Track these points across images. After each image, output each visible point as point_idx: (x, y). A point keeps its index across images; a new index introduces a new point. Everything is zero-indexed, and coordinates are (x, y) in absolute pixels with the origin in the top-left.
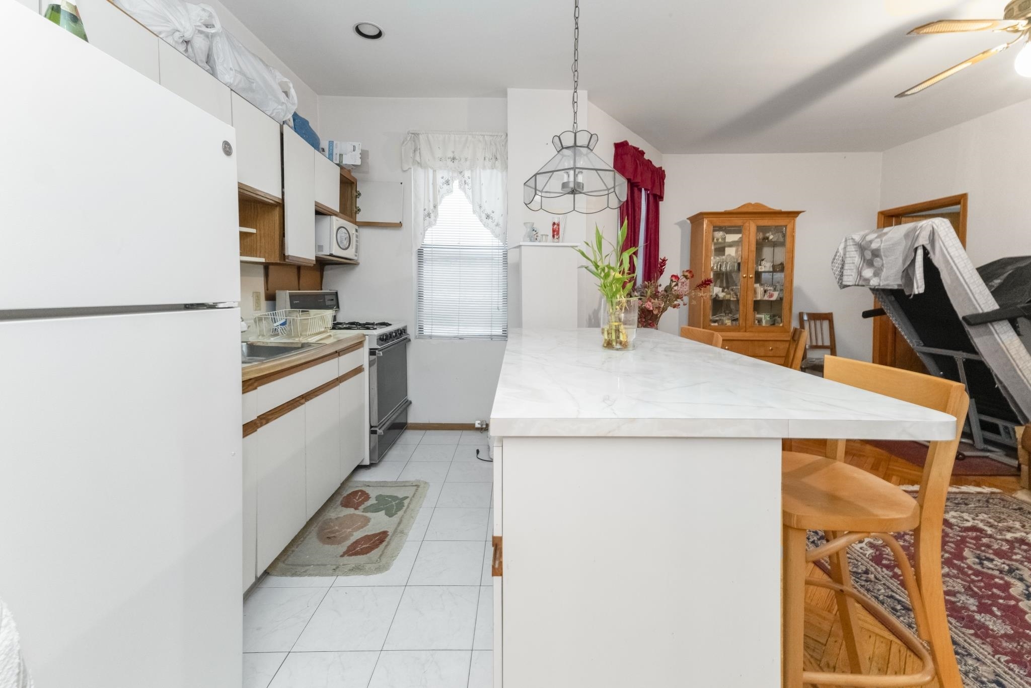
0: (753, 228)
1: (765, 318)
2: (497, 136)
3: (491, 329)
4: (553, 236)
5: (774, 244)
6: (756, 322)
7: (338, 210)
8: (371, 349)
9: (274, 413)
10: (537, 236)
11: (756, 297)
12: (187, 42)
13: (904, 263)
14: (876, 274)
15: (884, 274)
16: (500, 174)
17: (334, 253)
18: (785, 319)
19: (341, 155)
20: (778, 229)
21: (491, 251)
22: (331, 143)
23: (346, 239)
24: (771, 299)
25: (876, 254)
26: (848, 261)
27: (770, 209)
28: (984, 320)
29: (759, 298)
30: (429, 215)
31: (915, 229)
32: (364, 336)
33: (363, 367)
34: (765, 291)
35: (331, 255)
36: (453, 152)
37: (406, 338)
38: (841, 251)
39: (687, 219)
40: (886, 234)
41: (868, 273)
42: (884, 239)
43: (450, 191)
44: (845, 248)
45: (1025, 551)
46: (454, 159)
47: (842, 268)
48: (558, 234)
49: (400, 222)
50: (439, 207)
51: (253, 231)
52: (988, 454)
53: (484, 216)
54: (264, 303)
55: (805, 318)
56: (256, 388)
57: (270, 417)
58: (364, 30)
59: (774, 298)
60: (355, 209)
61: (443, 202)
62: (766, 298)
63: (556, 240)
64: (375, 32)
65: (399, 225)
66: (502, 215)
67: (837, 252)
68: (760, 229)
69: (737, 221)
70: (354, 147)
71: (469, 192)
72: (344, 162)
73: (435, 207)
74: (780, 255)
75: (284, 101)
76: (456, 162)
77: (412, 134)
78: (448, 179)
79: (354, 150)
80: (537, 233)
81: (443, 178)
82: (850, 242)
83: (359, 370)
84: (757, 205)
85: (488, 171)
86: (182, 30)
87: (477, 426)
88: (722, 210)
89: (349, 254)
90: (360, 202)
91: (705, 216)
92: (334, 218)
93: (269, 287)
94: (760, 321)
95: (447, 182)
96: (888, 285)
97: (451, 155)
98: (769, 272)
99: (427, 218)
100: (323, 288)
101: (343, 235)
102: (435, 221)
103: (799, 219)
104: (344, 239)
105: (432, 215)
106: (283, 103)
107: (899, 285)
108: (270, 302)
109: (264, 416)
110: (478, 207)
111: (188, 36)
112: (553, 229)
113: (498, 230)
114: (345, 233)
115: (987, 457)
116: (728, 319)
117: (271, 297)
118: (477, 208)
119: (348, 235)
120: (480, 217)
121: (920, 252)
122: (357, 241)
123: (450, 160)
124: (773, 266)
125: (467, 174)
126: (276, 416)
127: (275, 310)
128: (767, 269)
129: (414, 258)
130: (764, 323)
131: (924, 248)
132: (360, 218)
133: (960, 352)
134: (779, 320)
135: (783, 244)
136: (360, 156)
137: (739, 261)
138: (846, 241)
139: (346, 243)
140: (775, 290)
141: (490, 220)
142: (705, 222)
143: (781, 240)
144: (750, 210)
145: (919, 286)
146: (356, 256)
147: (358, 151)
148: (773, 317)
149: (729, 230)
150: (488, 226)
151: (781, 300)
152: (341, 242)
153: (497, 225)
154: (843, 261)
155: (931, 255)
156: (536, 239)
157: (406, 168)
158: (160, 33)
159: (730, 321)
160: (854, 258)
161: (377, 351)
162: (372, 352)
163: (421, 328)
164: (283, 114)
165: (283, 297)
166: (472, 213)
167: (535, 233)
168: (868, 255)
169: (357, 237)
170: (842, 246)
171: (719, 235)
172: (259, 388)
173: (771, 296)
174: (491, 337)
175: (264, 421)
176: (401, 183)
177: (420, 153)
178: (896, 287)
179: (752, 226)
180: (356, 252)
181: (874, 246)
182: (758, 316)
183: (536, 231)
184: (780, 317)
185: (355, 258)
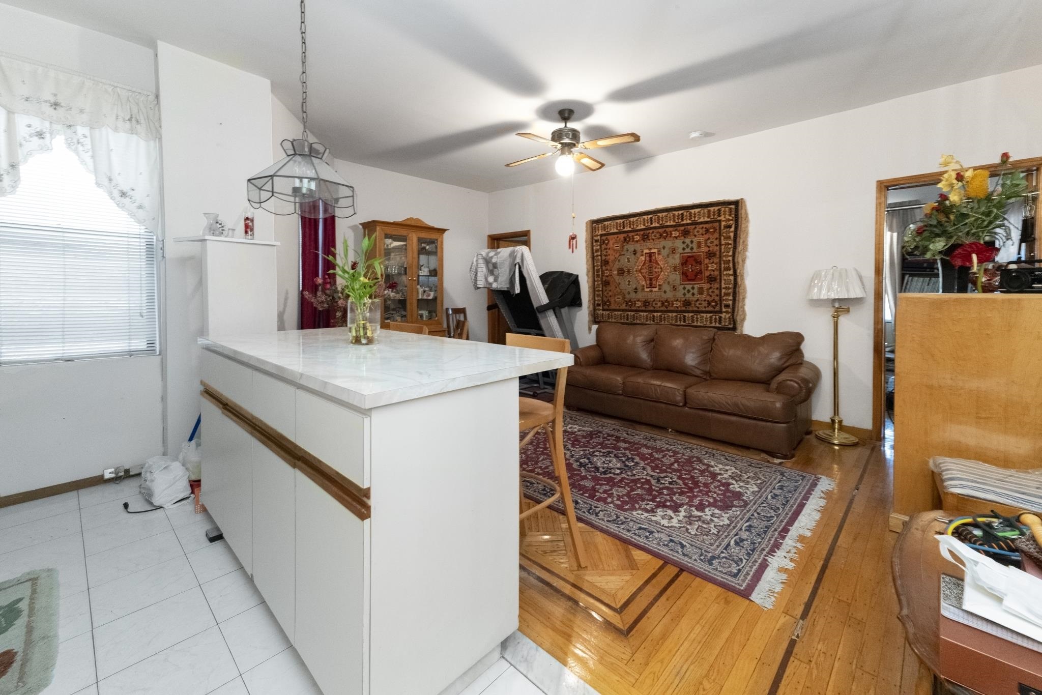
0: (415, 240)
1: (425, 313)
2: (140, 93)
3: (130, 343)
4: (246, 232)
5: (428, 253)
6: (419, 317)
10: (223, 230)
11: (418, 296)
13: (510, 273)
14: (496, 280)
15: (500, 279)
16: (142, 143)
18: (439, 314)
20: (432, 242)
21: (126, 239)
24: (429, 298)
25: (495, 266)
26: (479, 270)
27: (426, 224)
28: (544, 309)
29: (420, 297)
31: (513, 252)
34: (424, 291)
36: (56, 95)
38: (475, 263)
39: (360, 224)
40: (499, 253)
41: (491, 279)
42: (499, 256)
43: (46, 148)
44: (477, 261)
45: (567, 436)
46: (56, 105)
47: (476, 275)
48: (252, 230)
50: (21, 167)
52: (546, 390)
53: (116, 193)
55: (450, 312)
59: (431, 297)
61: (29, 161)
62: (425, 297)
63: (250, 237)
66: (148, 196)
67: (473, 263)
68: (421, 241)
69: (403, 232)
71: (87, 157)
73: (12, 167)
74: (433, 262)
76: (61, 110)
78: (41, 131)
81: (29, 126)
82: (480, 257)
84: (418, 220)
85: (122, 136)
87: (107, 475)
88: (392, 221)
91: (377, 224)
94: (422, 316)
95: (40, 135)
96: (502, 288)
97: (51, 98)
98: (426, 276)
102: (13, 187)
103: (446, 234)
107: (508, 288)
110: (107, 181)
112: (245, 224)
113: (141, 214)
115: (545, 392)
116: (398, 316)
118: (105, 182)
120: (111, 194)
121: (517, 266)
123: (48, 104)
124: (430, 271)
125: (81, 130)
128: (425, 274)
130: (425, 319)
131: (519, 265)
133: (533, 330)
134: (434, 314)
135: (435, 253)
137: (405, 266)
138: (477, 256)
140: (431, 290)
141: (128, 199)
142: (378, 228)
143: (434, 250)
144: (413, 223)
145: (517, 290)
148: (430, 312)
149: (395, 238)
150: (124, 207)
151: (435, 299)
153: (140, 207)
154: (476, 270)
155: (522, 269)
156: (222, 233)
159: (400, 318)
160: (483, 269)
166: (95, 185)
167: (221, 226)
168: (491, 267)
170: (475, 259)
171: (388, 241)
173: (429, 295)
174: (131, 354)
178: (506, 289)
179: (414, 237)
181: (494, 260)
182: (420, 312)
183: (220, 224)
184: (435, 312)
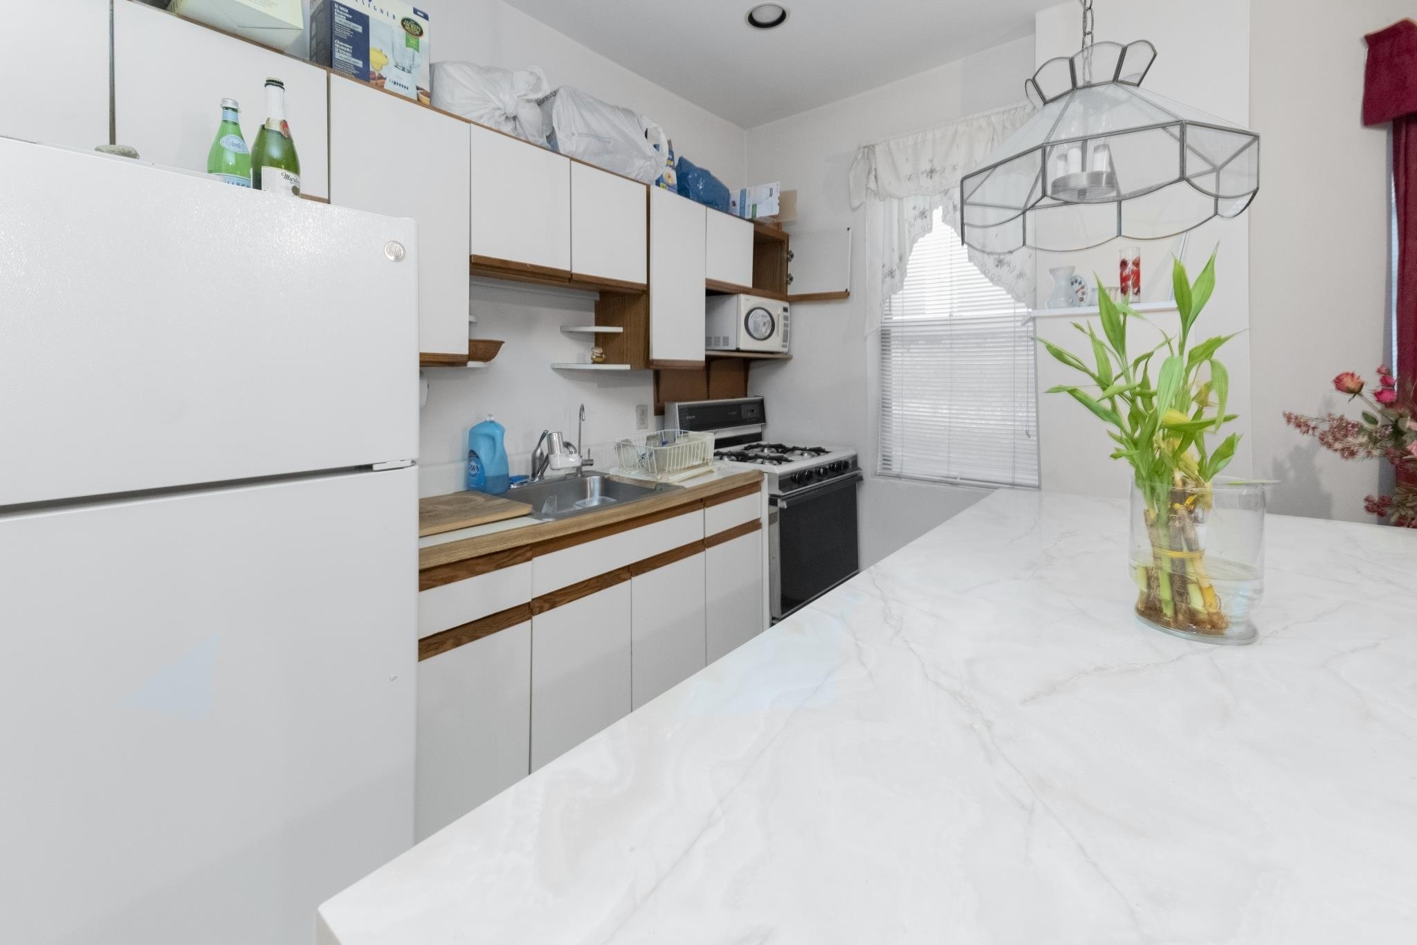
2: (1017, 108)
3: (1014, 472)
4: (1124, 290)
7: (750, 285)
8: (772, 495)
9: (566, 593)
10: (1083, 293)
12: (515, 118)
17: (742, 347)
19: (754, 206)
22: (743, 193)
23: (765, 324)
30: (891, 274)
32: (761, 473)
33: (761, 521)
35: (738, 350)
36: (931, 161)
37: (856, 475)
43: (928, 229)
46: (932, 172)
48: (1137, 284)
49: (847, 290)
50: (908, 258)
51: (620, 330)
53: (991, 263)
54: (652, 419)
56: (529, 559)
57: (558, 600)
58: (759, 18)
60: (785, 278)
61: (914, 249)
63: (1133, 298)
64: (775, 16)
65: (845, 295)
70: (771, 190)
72: (758, 215)
73: (901, 259)
75: (650, 155)
76: (936, 177)
77: (865, 147)
78: (924, 209)
79: (771, 195)
80: (1083, 287)
81: (915, 208)
83: (754, 525)
86: (502, 106)
89: (774, 344)
90: (792, 268)
92: (743, 297)
93: (661, 397)
95: (923, 214)
97: (926, 166)
99: (888, 279)
100: (748, 394)
101: (759, 319)
102: (902, 281)
104: (762, 324)
105: (897, 273)
106: (650, 158)
108: (659, 417)
109: (550, 597)
111: (511, 111)
112: (1121, 274)
113: (1020, 286)
114: (763, 316)
117: (660, 411)
118: (978, 252)
119: (769, 318)
120: (984, 265)
122: (786, 325)
123: (925, 175)
126: (571, 598)
127: (664, 429)
129: (872, 345)
132: (792, 290)
136: (778, 201)
139: (765, 331)
141: (1005, 268)
146: (784, 346)
147: (776, 195)
150: (999, 280)
152: (756, 329)
153: (1021, 275)
156: (1082, 300)
157: (856, 203)
158: (481, 117)
161: (779, 500)
162: (773, 501)
163: (886, 460)
164: (653, 171)
165: (675, 409)
166: (967, 260)
167: (1080, 286)
169: (786, 318)
172: (536, 560)
175: (547, 605)
176: (848, 229)
177: (876, 177)
180: (785, 340)
183: (1080, 283)
185: (785, 350)
